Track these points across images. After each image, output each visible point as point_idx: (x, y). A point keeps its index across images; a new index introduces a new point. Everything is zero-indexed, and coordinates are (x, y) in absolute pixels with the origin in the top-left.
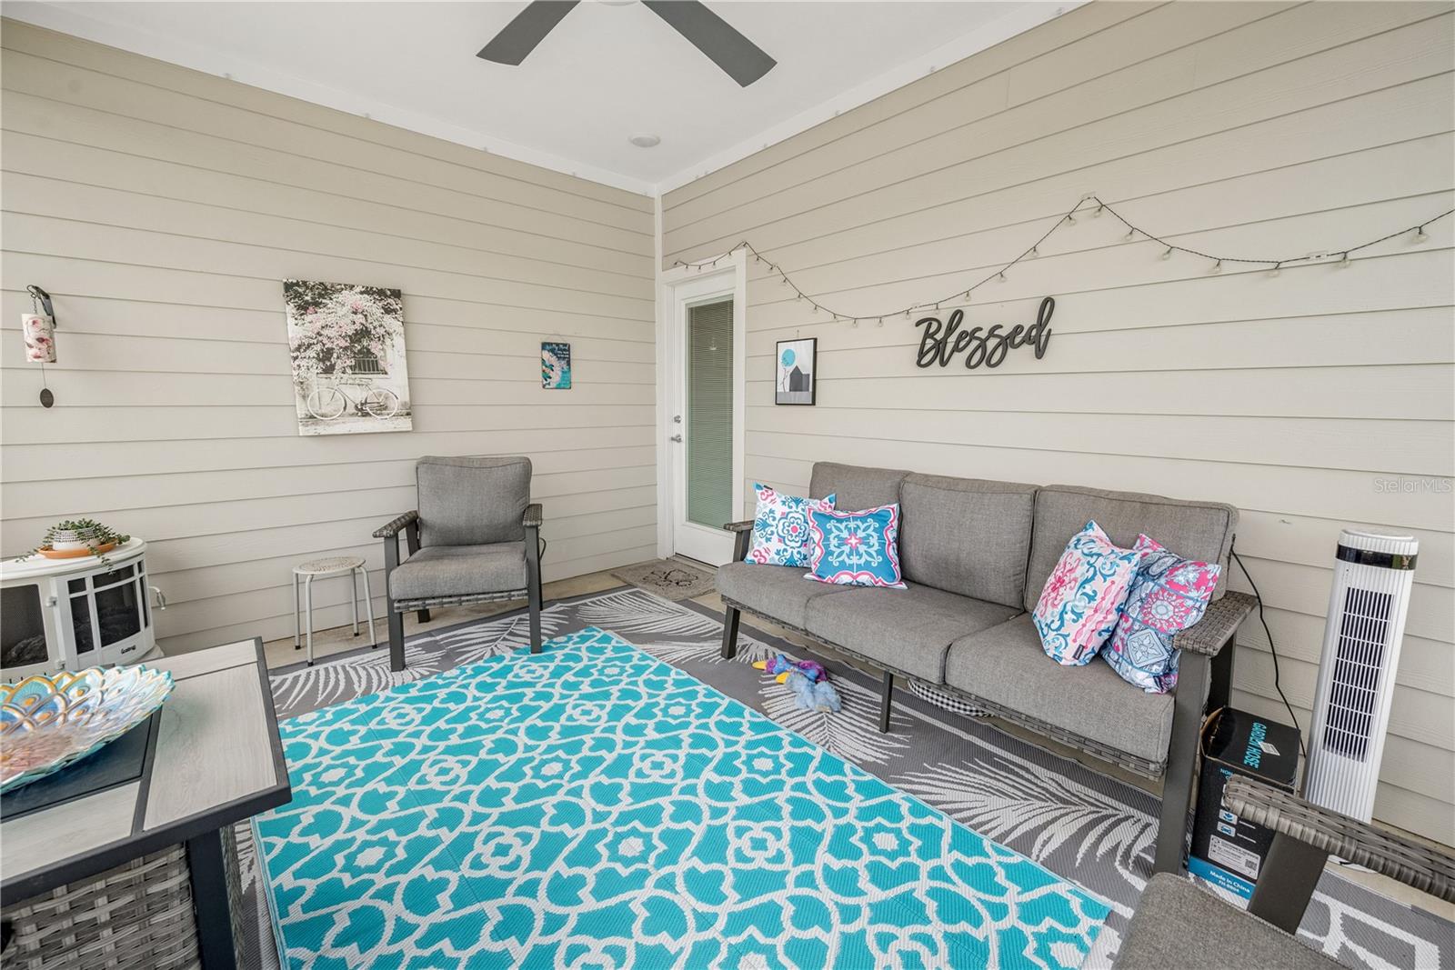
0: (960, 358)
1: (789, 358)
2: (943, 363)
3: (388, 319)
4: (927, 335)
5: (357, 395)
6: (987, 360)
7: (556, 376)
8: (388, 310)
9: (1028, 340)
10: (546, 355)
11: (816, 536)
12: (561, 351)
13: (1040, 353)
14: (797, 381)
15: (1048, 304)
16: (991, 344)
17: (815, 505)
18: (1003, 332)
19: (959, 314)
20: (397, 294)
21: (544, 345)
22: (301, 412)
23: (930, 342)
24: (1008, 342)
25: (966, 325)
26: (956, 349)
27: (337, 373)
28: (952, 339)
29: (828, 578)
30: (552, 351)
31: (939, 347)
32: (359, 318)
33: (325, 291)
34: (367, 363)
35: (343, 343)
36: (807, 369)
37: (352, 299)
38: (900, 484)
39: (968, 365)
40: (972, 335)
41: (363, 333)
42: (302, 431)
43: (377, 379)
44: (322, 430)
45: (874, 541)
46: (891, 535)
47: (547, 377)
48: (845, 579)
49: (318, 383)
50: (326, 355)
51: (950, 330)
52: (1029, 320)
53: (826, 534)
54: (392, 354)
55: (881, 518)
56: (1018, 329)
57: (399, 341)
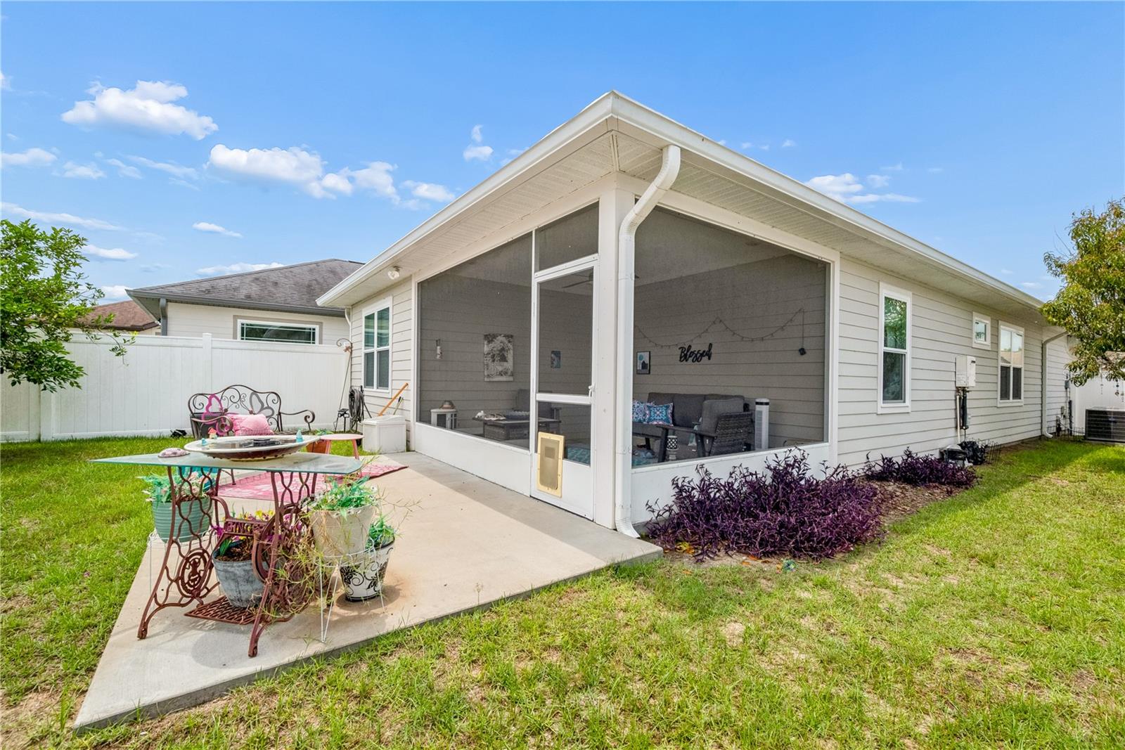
0: (691, 359)
1: (641, 358)
2: (687, 361)
3: (509, 345)
4: (682, 352)
5: (500, 369)
6: (697, 360)
7: (555, 363)
8: (509, 342)
9: (707, 355)
10: (553, 355)
11: (647, 412)
12: (557, 354)
13: (709, 359)
14: (644, 365)
15: (711, 345)
16: (699, 355)
17: (648, 404)
18: (701, 352)
19: (690, 346)
20: (512, 336)
21: (553, 352)
22: (486, 374)
23: (683, 354)
24: (702, 355)
25: (692, 350)
26: (690, 356)
27: (496, 362)
28: (689, 354)
29: (650, 423)
30: (555, 354)
31: (686, 355)
32: (502, 344)
33: (495, 336)
34: (504, 359)
35: (498, 352)
36: (647, 362)
37: (501, 338)
38: (672, 397)
39: (693, 361)
40: (693, 352)
41: (503, 349)
42: (486, 379)
43: (505, 364)
44: (491, 380)
45: (664, 413)
46: (670, 411)
47: (552, 363)
48: (655, 423)
49: (491, 365)
50: (493, 356)
51: (688, 351)
52: (707, 349)
53: (650, 411)
54: (510, 356)
55: (667, 407)
56: (704, 352)
57: (511, 352)
